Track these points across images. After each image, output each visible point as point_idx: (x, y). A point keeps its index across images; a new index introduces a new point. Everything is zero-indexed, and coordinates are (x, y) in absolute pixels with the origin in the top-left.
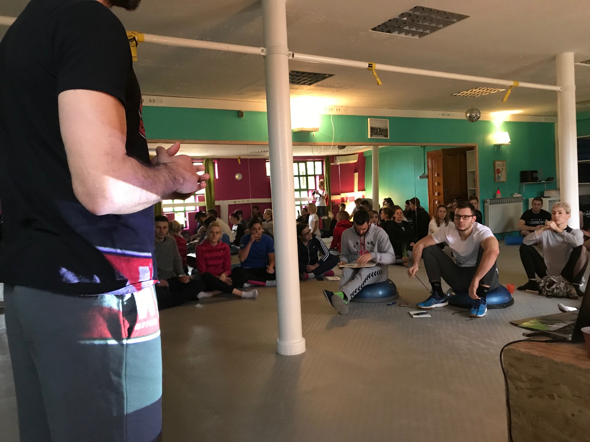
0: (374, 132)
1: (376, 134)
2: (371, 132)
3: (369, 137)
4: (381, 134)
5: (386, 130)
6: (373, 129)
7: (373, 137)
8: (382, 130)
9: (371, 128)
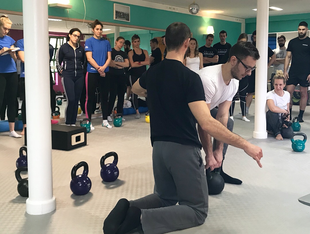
0: (118, 15)
1: (120, 17)
2: (116, 15)
3: (114, 19)
4: (124, 18)
5: (128, 15)
6: (118, 12)
7: (118, 19)
8: (125, 15)
9: (117, 12)
